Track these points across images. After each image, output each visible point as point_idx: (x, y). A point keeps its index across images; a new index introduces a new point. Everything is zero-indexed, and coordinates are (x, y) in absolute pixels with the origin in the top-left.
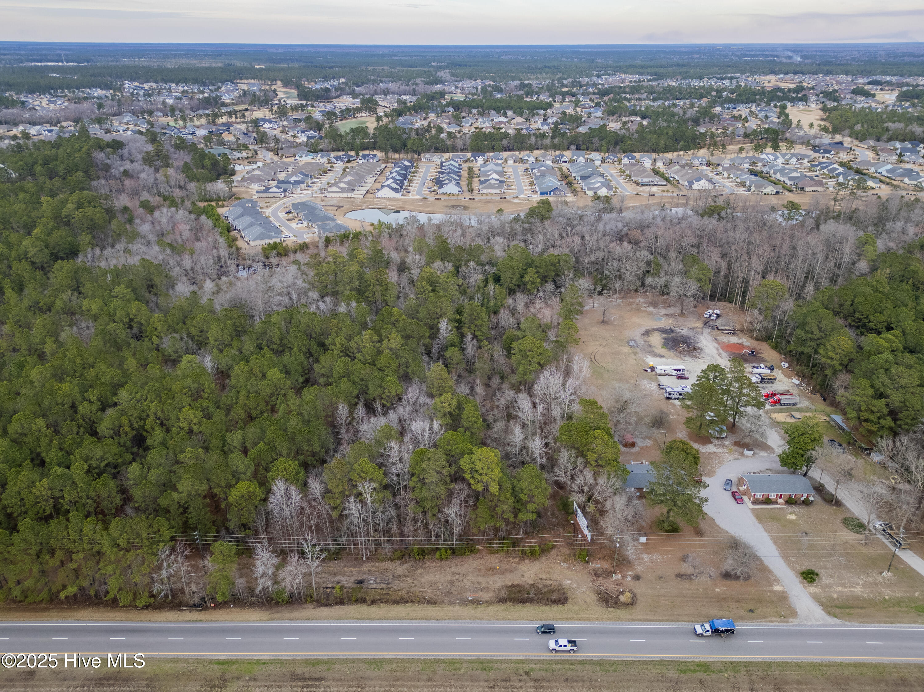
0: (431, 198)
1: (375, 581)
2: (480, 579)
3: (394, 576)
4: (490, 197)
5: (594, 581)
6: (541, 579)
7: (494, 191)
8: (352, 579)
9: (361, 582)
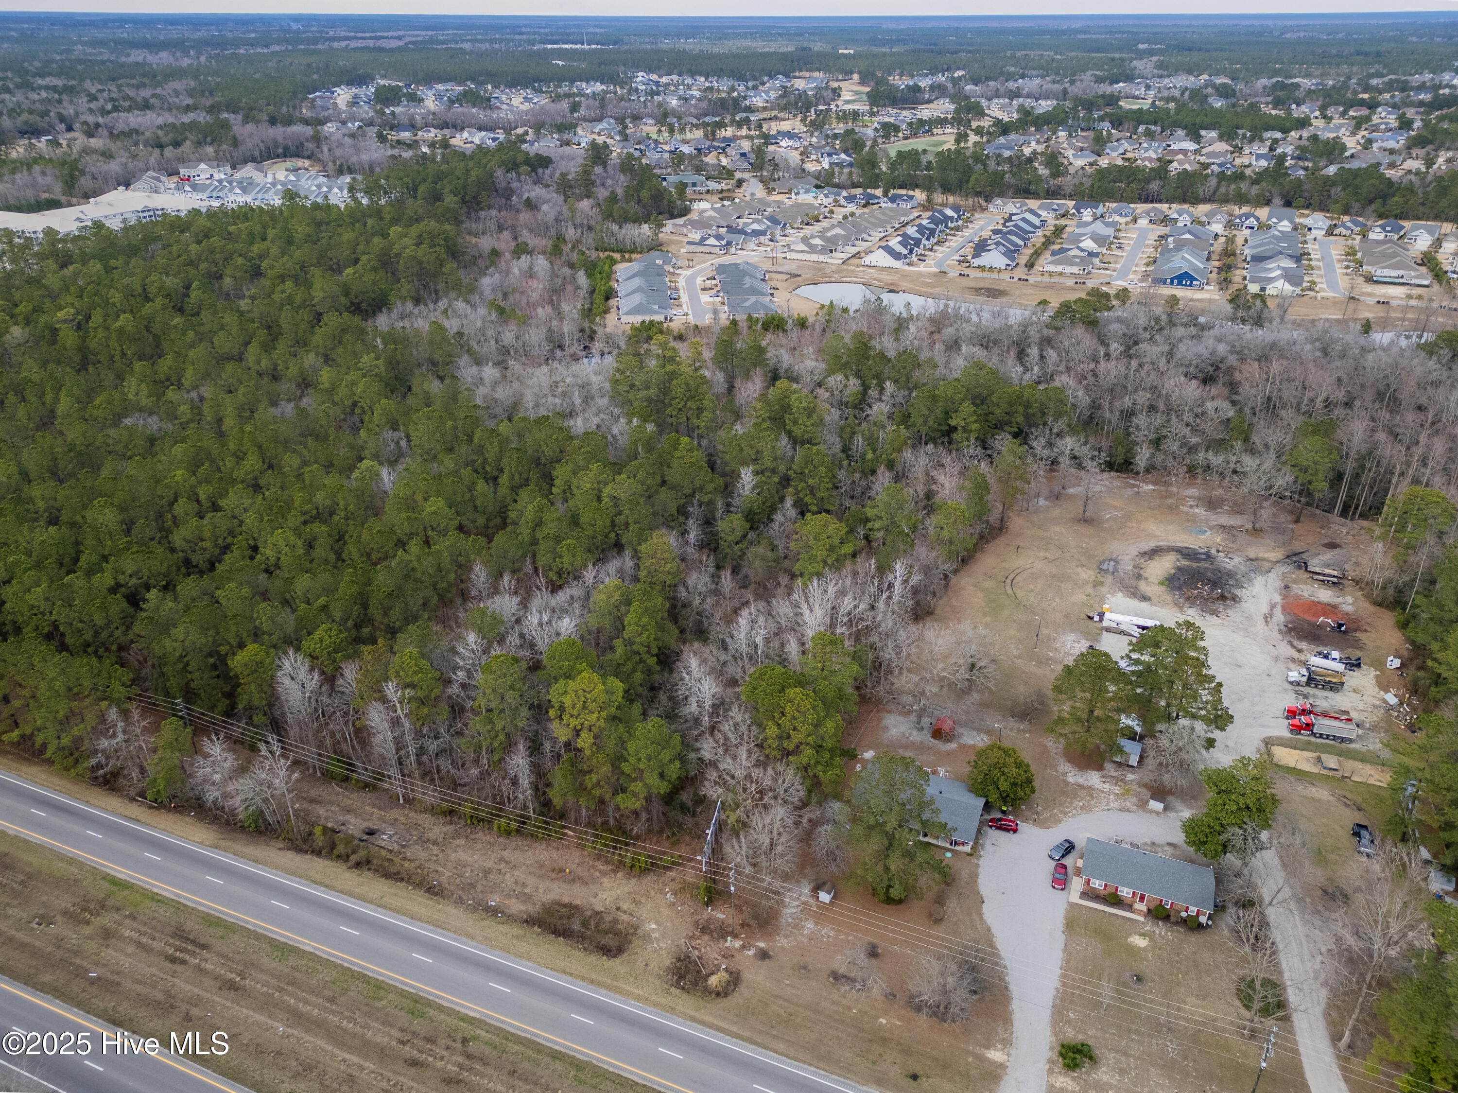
0: (953, 274)
1: (391, 836)
2: (531, 881)
3: (420, 838)
4: (1055, 279)
5: (692, 937)
6: (618, 909)
7: (1069, 269)
8: (365, 825)
9: (371, 833)
